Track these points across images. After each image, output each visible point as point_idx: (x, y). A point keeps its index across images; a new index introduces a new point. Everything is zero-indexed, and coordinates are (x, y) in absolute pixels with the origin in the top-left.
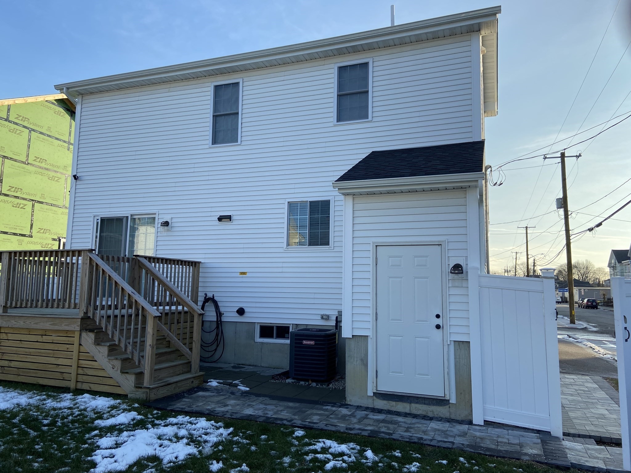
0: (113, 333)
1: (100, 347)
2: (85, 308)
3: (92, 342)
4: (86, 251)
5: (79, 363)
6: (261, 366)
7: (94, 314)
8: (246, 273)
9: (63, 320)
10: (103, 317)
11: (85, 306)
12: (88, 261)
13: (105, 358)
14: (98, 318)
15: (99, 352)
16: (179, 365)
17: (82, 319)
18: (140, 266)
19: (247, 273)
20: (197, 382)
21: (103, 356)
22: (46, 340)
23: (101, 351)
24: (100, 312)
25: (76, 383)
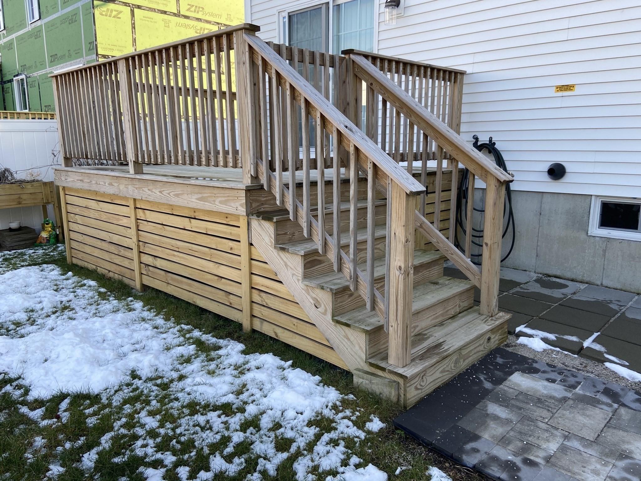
0: (310, 226)
1: (287, 255)
2: (252, 166)
3: (271, 242)
4: (240, 32)
5: (253, 281)
6: (602, 284)
7: (269, 180)
8: (573, 86)
9: (216, 191)
10: (287, 186)
11: (252, 162)
12: (247, 54)
13: (298, 280)
14: (277, 189)
15: (286, 265)
16: (454, 296)
17: (248, 190)
18: (356, 76)
19: (576, 87)
20: (497, 338)
21: (293, 275)
22: (197, 227)
23: (289, 264)
24: (280, 175)
25: (251, 318)
